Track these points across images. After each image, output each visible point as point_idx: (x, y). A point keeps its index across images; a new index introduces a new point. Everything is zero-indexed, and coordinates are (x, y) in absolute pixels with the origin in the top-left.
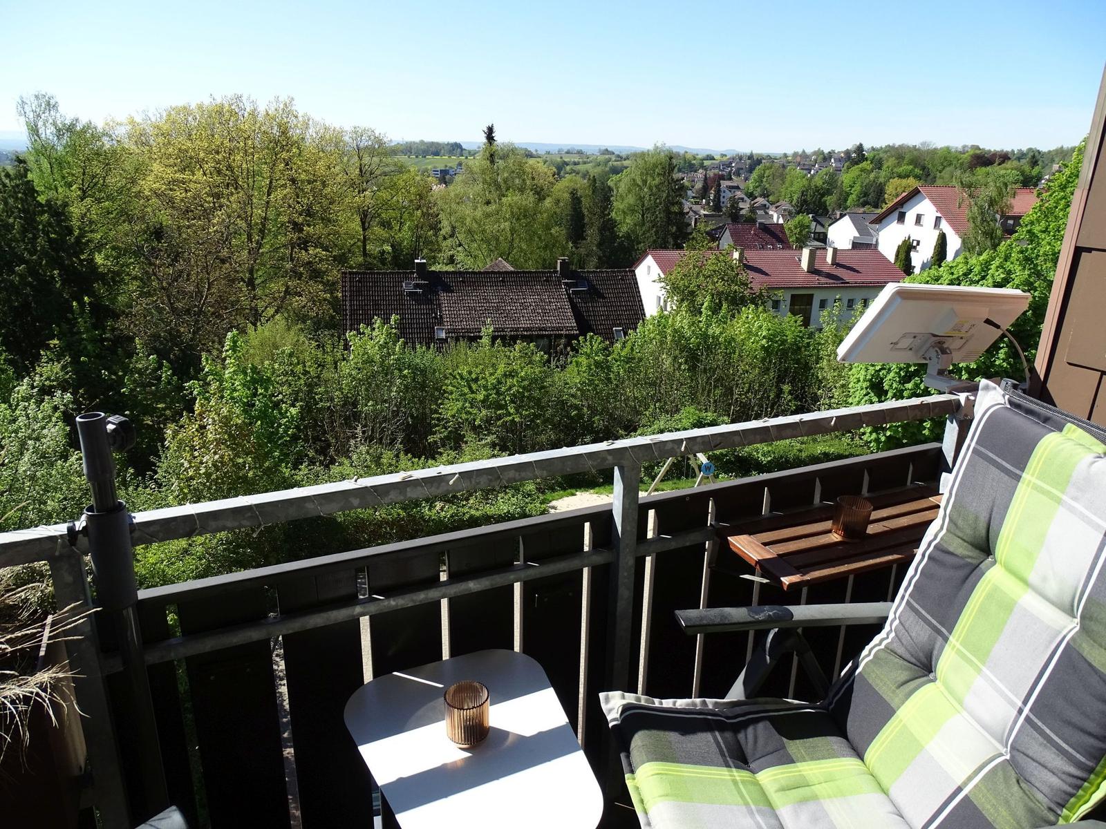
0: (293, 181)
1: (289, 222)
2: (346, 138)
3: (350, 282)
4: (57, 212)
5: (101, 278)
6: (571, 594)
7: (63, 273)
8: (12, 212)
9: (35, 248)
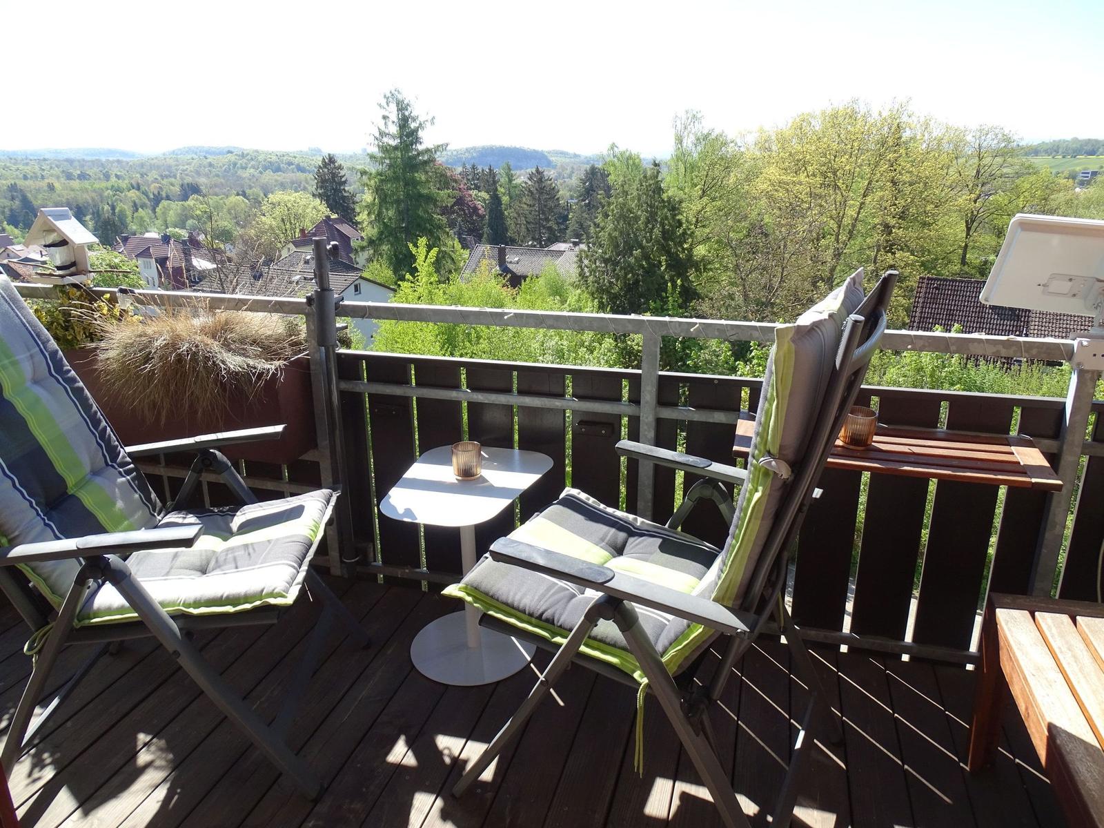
0: (894, 183)
1: (881, 224)
2: (969, 138)
3: (927, 288)
4: (674, 207)
5: (696, 265)
6: (603, 432)
7: (668, 258)
8: (642, 206)
9: (651, 237)
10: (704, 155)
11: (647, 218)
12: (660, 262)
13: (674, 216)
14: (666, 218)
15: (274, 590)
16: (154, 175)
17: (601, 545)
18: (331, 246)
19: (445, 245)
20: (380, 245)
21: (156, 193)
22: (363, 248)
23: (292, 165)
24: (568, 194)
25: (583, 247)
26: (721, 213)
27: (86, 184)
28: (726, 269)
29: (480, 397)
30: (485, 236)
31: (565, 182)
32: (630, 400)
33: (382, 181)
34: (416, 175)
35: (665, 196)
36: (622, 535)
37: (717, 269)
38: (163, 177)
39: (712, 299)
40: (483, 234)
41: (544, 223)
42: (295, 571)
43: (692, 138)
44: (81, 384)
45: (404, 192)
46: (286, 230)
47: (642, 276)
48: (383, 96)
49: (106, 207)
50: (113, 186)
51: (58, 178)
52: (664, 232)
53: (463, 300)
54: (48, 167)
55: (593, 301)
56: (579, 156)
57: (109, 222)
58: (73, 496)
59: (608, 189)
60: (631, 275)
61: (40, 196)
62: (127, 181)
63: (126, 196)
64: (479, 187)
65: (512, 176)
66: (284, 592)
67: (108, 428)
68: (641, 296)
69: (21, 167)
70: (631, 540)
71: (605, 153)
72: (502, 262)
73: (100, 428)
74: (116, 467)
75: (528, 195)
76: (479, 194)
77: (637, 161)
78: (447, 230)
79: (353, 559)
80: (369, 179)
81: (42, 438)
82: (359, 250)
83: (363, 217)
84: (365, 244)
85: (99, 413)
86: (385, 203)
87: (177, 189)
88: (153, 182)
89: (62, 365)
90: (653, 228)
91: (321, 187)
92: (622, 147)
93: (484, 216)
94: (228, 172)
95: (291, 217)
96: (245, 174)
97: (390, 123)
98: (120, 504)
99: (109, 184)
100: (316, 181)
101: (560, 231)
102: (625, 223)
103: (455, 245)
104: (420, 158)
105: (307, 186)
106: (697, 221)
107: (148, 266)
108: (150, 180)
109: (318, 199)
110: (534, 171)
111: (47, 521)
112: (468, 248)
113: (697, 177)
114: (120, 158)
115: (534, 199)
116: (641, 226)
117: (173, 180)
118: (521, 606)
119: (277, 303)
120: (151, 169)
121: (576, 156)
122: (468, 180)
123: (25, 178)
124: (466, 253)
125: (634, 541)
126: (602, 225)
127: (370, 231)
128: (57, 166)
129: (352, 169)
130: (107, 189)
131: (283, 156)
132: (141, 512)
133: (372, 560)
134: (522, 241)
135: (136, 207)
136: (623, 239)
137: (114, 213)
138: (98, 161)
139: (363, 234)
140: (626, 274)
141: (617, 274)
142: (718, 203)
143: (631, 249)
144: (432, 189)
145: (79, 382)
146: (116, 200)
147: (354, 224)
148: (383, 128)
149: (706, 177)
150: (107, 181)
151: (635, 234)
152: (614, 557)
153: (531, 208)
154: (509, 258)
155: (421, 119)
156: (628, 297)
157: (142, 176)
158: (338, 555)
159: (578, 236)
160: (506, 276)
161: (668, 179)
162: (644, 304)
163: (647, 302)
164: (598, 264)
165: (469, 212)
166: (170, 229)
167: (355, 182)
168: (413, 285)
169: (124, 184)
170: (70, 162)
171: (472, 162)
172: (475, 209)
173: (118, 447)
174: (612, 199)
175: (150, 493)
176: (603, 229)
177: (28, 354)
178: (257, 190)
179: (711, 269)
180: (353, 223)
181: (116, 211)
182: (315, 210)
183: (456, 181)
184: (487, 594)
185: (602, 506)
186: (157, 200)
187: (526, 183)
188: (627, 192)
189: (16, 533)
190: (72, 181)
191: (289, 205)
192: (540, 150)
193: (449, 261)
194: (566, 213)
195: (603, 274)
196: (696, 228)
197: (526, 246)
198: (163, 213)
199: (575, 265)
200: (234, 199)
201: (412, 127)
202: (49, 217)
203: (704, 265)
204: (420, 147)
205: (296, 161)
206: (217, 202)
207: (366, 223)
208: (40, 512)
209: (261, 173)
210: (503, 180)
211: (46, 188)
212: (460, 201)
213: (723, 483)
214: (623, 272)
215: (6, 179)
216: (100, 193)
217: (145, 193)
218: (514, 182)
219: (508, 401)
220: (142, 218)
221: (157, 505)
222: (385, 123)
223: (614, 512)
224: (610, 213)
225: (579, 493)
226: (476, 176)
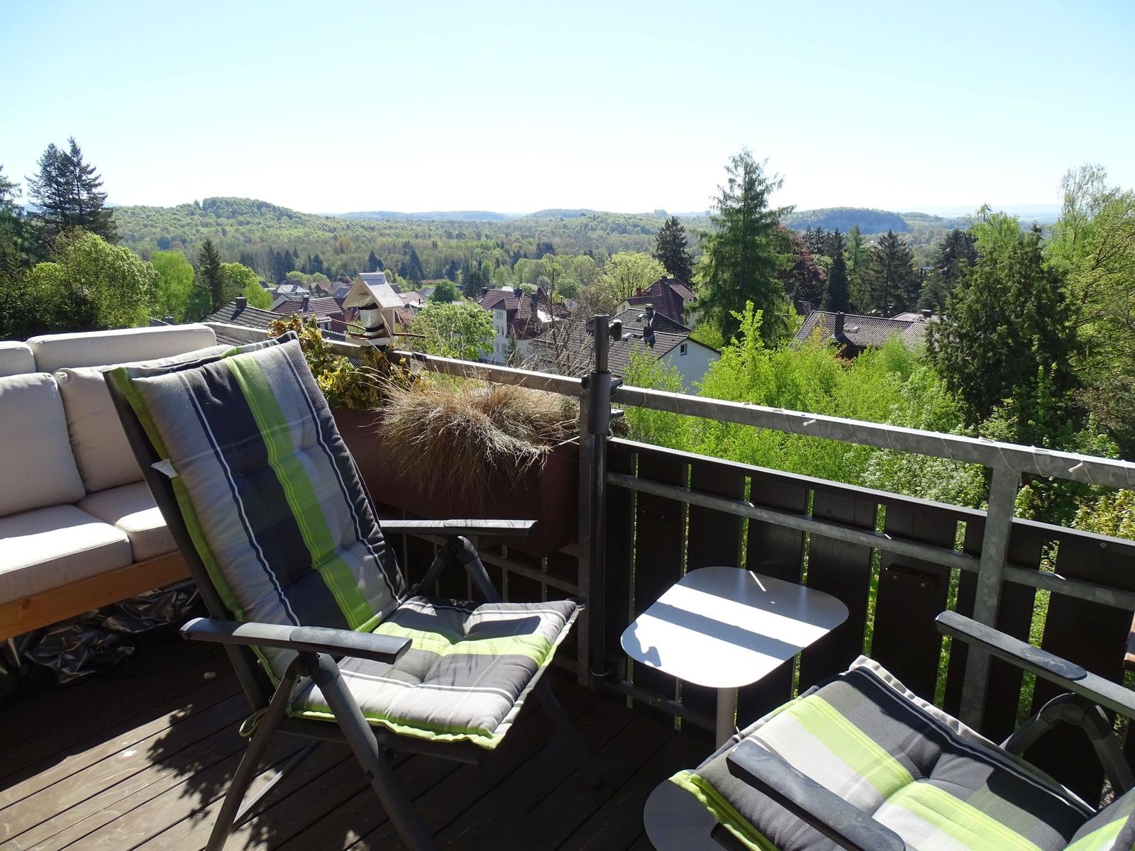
4: (1056, 279)
5: (1080, 348)
6: (923, 585)
7: (1042, 338)
8: (1014, 277)
9: (1022, 311)
10: (1101, 220)
11: (1019, 290)
12: (1031, 341)
13: (1054, 289)
14: (1044, 290)
15: (480, 725)
16: (517, 235)
17: (899, 756)
18: (613, 324)
19: (780, 310)
20: (712, 307)
21: (516, 251)
22: (694, 309)
23: (638, 226)
24: (924, 260)
25: (935, 318)
26: (1120, 288)
27: (462, 243)
28: (1122, 353)
29: (764, 515)
30: (824, 302)
31: (921, 247)
32: (966, 551)
33: (720, 244)
34: (757, 238)
35: (1045, 266)
36: (932, 747)
37: (1108, 353)
38: (523, 237)
39: (1097, 389)
40: (821, 300)
41: (892, 291)
42: (508, 704)
43: (1089, 199)
44: (348, 453)
45: (742, 255)
46: (624, 288)
47: (1006, 356)
48: (732, 159)
49: (475, 263)
50: (482, 245)
51: (441, 237)
52: (1039, 307)
53: (789, 368)
54: (435, 228)
55: (941, 380)
56: (941, 219)
57: (475, 275)
58: (316, 571)
59: (972, 256)
60: (991, 353)
61: (426, 252)
62: (494, 241)
63: (491, 253)
64: (823, 251)
65: (861, 240)
66: (490, 730)
67: (367, 500)
68: (1002, 379)
69: (415, 227)
70: (945, 757)
71: (974, 215)
72: (839, 330)
73: (358, 500)
74: (366, 542)
75: (876, 261)
76: (822, 259)
77: (1013, 225)
78: (783, 294)
79: (601, 673)
80: (709, 242)
81: (296, 507)
82: (690, 311)
83: (698, 278)
84: (697, 304)
85: (360, 485)
86: (722, 266)
87: (533, 248)
88: (515, 241)
89: (333, 433)
90: (1026, 302)
91: (662, 249)
92: (995, 210)
93: (825, 281)
94: (579, 233)
95: (630, 276)
96: (594, 235)
97: (736, 187)
98: (361, 584)
99: (479, 243)
100: (657, 243)
101: (910, 299)
102: (990, 295)
103: (790, 310)
104: (763, 221)
105: (649, 247)
106: (1086, 296)
107: (500, 316)
108: (513, 240)
109: (657, 260)
110: (886, 235)
111: (283, 597)
112: (804, 314)
113: (1090, 244)
114: (491, 220)
115: (883, 265)
116: (1011, 299)
117: (531, 240)
118: (769, 830)
119: (554, 381)
120: (515, 230)
121: (937, 219)
122: (811, 243)
123: (417, 237)
124: (801, 319)
125: (948, 762)
126: (960, 296)
127: (704, 293)
128: (442, 227)
129: (693, 232)
130: (478, 247)
131: (631, 218)
132: (381, 594)
133: (624, 678)
134: (864, 309)
135: (498, 264)
136: (986, 312)
137: (480, 269)
138: (474, 222)
139: (697, 296)
140: (985, 352)
141: (975, 352)
142: (1117, 276)
143: (995, 325)
144: (773, 252)
145: (345, 451)
146: (484, 257)
147: (690, 286)
148: (728, 191)
149: (1103, 244)
150: (479, 240)
151: (1002, 308)
152: (916, 779)
153: (878, 275)
154: (847, 326)
155: (768, 182)
156: (985, 378)
157: (507, 236)
158: (587, 664)
159: (930, 306)
160: (841, 346)
161: (1052, 245)
162: (1005, 388)
163: (1009, 386)
164: (951, 338)
165: (809, 277)
166: (524, 284)
167: (695, 244)
168: (738, 350)
169: (491, 243)
170: (452, 223)
171: (818, 225)
172: (816, 274)
173: (372, 520)
174: (977, 268)
175: (396, 573)
176: (961, 300)
177: (300, 421)
178: (603, 251)
179: (1100, 353)
180: (688, 284)
181: (482, 266)
182: (652, 269)
183: (798, 245)
184: (726, 797)
185: (907, 693)
186: (516, 257)
187: (875, 248)
188: (996, 260)
189: (251, 607)
190: (452, 240)
191: (630, 265)
192: (896, 212)
193: (782, 326)
194: (919, 280)
195: (957, 351)
196: (1084, 303)
197: (869, 315)
198: (519, 269)
199: (924, 339)
200: (581, 258)
201: (758, 190)
202: (365, 282)
203: (1090, 348)
204: (764, 210)
205: (642, 223)
206: (566, 260)
207: (700, 284)
208: (278, 586)
209: (608, 234)
210: (850, 244)
211: (430, 246)
212: (800, 265)
213: (1103, 707)
214: (981, 350)
215: (402, 238)
216: (471, 250)
217: (507, 252)
218: (862, 247)
219: (799, 526)
220: (502, 273)
221: (401, 588)
222: (731, 187)
223: (924, 706)
224: (973, 284)
225: (877, 668)
226: (820, 239)
